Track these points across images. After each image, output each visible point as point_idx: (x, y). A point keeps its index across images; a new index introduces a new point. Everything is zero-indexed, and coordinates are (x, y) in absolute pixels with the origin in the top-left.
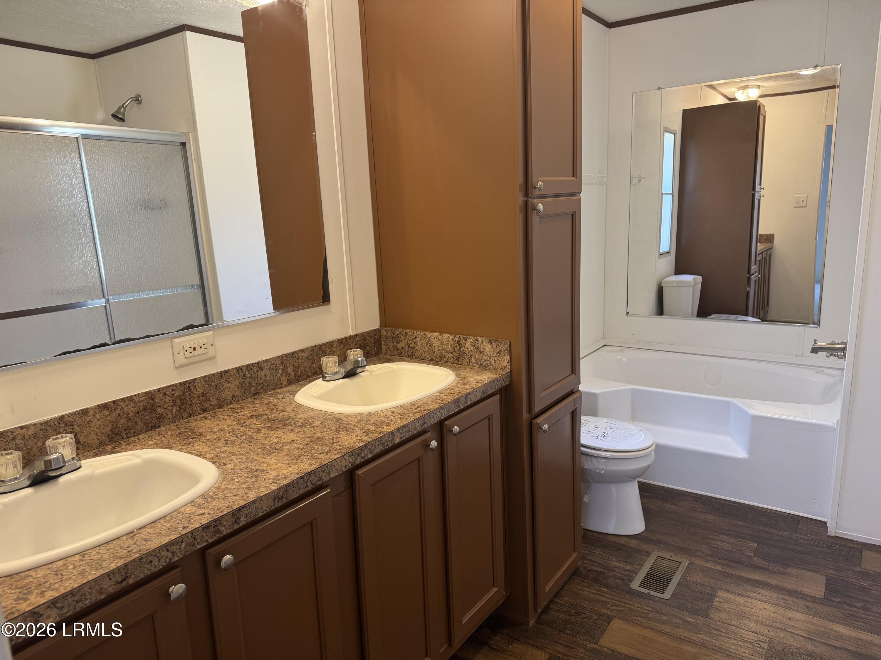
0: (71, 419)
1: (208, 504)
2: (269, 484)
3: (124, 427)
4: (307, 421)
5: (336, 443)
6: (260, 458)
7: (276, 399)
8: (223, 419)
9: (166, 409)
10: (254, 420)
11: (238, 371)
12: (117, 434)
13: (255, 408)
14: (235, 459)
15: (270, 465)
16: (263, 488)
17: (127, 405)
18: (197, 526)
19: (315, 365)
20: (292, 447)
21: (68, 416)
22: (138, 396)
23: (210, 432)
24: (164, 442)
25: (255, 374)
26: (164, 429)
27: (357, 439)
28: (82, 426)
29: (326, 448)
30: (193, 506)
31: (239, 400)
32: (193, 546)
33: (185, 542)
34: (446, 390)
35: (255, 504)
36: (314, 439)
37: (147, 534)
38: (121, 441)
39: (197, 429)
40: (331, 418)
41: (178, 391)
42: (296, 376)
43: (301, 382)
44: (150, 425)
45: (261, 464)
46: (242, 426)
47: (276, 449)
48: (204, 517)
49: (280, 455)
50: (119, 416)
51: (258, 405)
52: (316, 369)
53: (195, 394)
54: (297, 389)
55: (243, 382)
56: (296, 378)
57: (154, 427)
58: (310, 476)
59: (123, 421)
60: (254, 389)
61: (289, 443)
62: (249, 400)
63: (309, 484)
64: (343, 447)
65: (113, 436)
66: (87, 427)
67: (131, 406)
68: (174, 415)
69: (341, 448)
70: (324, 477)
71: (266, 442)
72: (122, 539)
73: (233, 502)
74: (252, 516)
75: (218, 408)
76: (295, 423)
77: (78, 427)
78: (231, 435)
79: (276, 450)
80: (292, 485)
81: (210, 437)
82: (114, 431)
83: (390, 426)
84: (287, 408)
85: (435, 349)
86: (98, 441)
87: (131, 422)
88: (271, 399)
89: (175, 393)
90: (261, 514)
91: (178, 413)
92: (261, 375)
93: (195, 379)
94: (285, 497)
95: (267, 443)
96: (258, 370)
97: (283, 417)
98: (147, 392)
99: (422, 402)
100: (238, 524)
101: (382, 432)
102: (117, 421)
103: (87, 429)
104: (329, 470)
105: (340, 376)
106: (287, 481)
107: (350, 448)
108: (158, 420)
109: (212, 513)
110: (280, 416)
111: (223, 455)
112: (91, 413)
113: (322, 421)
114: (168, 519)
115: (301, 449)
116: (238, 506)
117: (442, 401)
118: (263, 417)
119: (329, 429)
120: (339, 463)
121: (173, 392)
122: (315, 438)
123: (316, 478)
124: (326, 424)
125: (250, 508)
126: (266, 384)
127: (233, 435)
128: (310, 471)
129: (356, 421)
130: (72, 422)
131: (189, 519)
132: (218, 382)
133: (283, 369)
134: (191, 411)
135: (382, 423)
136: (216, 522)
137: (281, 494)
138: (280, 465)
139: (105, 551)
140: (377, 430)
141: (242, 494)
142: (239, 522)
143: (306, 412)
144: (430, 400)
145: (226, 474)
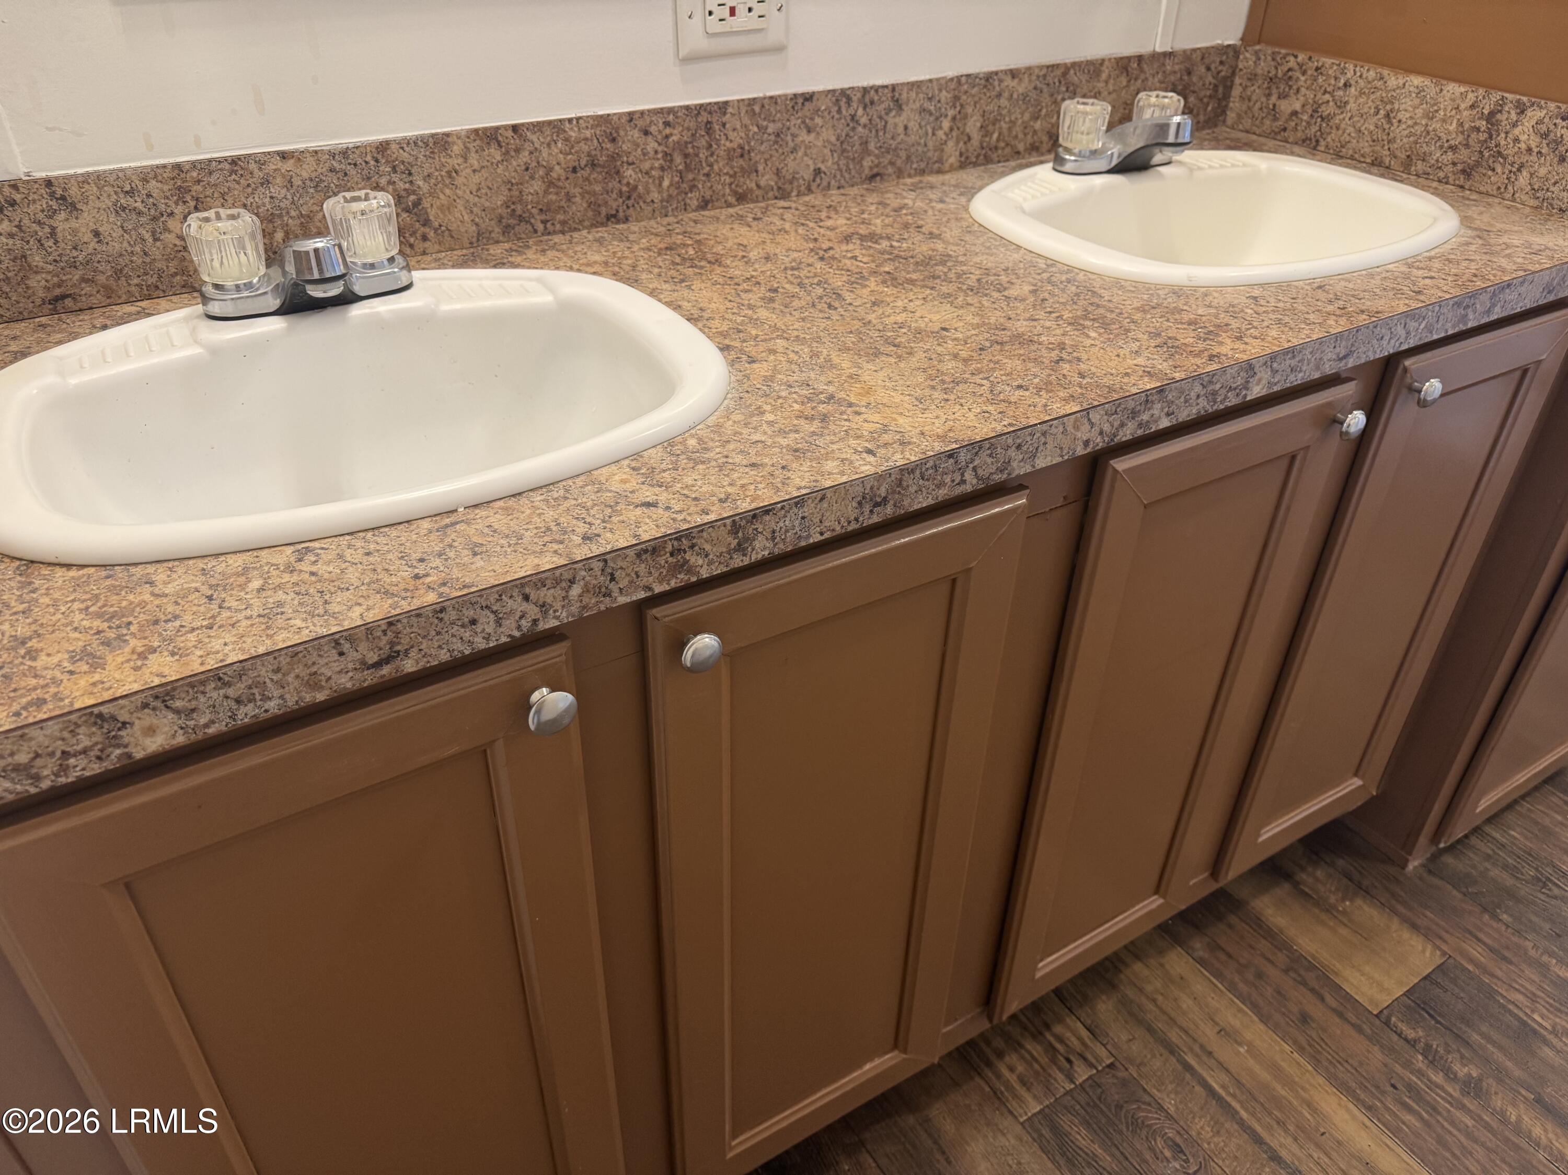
0: (405, 154)
1: (674, 474)
2: (856, 451)
3: (538, 203)
4: (992, 278)
5: (1070, 362)
6: (845, 363)
7: (922, 200)
8: (780, 230)
9: (647, 173)
10: (854, 247)
11: (837, 100)
12: (521, 219)
13: (866, 216)
14: (781, 350)
15: (869, 391)
16: (835, 463)
17: (549, 145)
18: (622, 543)
19: (1039, 122)
20: (939, 349)
21: (398, 146)
22: (578, 122)
23: (739, 258)
24: (625, 262)
25: (881, 118)
26: (636, 229)
27: (1135, 362)
28: (433, 181)
29: (1037, 374)
30: (634, 469)
31: (828, 187)
32: (604, 596)
33: (582, 583)
34: (1430, 259)
35: (802, 507)
36: (1005, 336)
37: (486, 530)
38: (531, 238)
39: (712, 242)
40: (1061, 282)
41: (680, 129)
42: (985, 144)
43: (994, 166)
44: (604, 211)
45: (846, 381)
46: (822, 259)
47: (895, 346)
48: (649, 517)
49: (902, 365)
50: (527, 169)
51: (873, 208)
52: (1039, 134)
53: (723, 148)
54: (979, 183)
55: (847, 135)
56: (984, 152)
57: (612, 218)
58: (977, 453)
59: (537, 186)
60: (870, 163)
61: (932, 333)
62: (855, 191)
63: (969, 475)
64: (1089, 380)
65: (512, 222)
66: (446, 186)
67: (557, 147)
68: (665, 195)
69: (1085, 382)
70: (1015, 464)
71: (872, 317)
72: (418, 527)
73: (743, 486)
74: (788, 540)
75: (776, 198)
76: (959, 276)
77: (425, 180)
78: (789, 277)
79: (893, 348)
80: (918, 472)
81: (736, 273)
82: (514, 210)
83: (1246, 343)
84: (945, 229)
85: (1400, 132)
86: (474, 228)
87: (557, 194)
88: (909, 199)
89: (671, 135)
90: (817, 538)
91: (676, 192)
92: (896, 125)
93: (726, 103)
94: (892, 502)
95: (874, 322)
96: (890, 110)
97: (930, 253)
98: (601, 116)
99: (1351, 286)
100: (744, 555)
101: (1218, 356)
102: (521, 184)
103: (447, 191)
104: (1036, 445)
105: (1103, 165)
106: (908, 456)
107: (1111, 389)
108: (624, 202)
109: (677, 508)
110: (923, 248)
111: (754, 332)
112: (455, 147)
113: (1035, 285)
114: (556, 495)
115: (965, 361)
116: (754, 506)
117: (1419, 292)
118: (879, 244)
119: (1054, 315)
120: (1070, 428)
121: (668, 131)
122: (1009, 333)
123: (992, 463)
124: (1046, 295)
125: (785, 516)
126: (903, 154)
127: (791, 279)
128: (978, 438)
129: (1137, 304)
130: (409, 163)
131: (610, 510)
132: (784, 125)
133: (954, 118)
134: (708, 194)
135: (1219, 326)
136: (680, 540)
137: (883, 492)
138: (898, 398)
139: (358, 556)
140: (1201, 346)
141: (773, 465)
142: (749, 549)
143: (995, 251)
144: (1377, 281)
145: (747, 392)
